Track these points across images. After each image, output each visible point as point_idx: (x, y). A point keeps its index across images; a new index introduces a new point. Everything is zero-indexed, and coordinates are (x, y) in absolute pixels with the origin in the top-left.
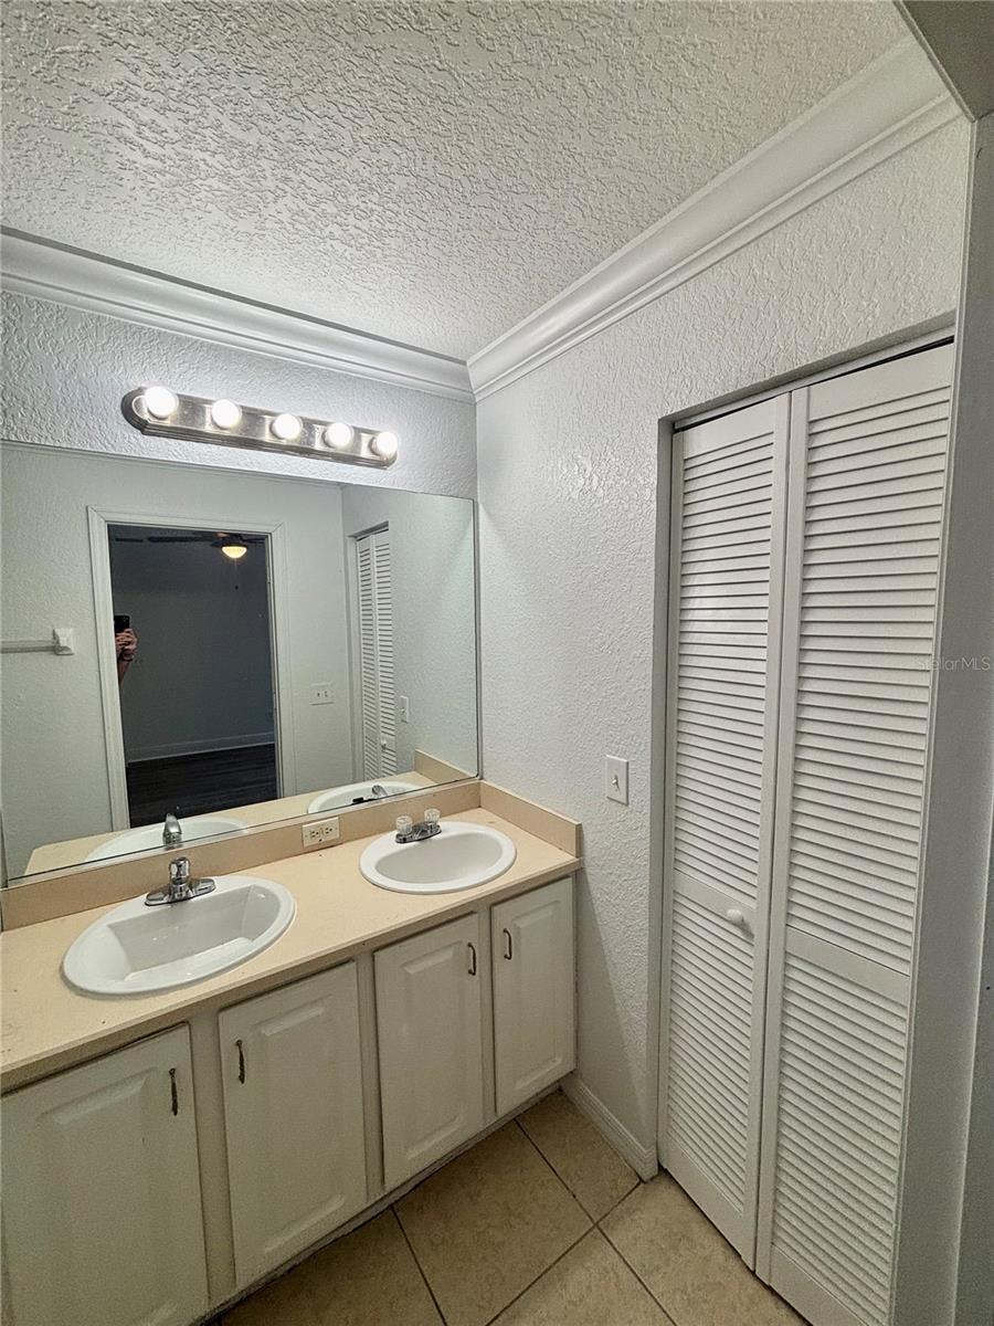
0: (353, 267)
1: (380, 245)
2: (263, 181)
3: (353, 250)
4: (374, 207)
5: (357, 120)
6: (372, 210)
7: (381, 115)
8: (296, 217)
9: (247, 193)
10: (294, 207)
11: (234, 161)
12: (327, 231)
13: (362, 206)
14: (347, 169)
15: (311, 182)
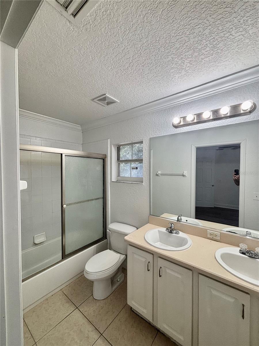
0: (215, 60)
1: (217, 49)
2: (178, 63)
3: (211, 57)
4: (206, 43)
5: (183, 33)
6: (206, 44)
7: (187, 26)
8: (191, 63)
9: (178, 67)
10: (188, 61)
11: (171, 65)
12: (200, 59)
13: (203, 46)
14: (192, 43)
15: (187, 53)
